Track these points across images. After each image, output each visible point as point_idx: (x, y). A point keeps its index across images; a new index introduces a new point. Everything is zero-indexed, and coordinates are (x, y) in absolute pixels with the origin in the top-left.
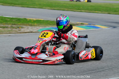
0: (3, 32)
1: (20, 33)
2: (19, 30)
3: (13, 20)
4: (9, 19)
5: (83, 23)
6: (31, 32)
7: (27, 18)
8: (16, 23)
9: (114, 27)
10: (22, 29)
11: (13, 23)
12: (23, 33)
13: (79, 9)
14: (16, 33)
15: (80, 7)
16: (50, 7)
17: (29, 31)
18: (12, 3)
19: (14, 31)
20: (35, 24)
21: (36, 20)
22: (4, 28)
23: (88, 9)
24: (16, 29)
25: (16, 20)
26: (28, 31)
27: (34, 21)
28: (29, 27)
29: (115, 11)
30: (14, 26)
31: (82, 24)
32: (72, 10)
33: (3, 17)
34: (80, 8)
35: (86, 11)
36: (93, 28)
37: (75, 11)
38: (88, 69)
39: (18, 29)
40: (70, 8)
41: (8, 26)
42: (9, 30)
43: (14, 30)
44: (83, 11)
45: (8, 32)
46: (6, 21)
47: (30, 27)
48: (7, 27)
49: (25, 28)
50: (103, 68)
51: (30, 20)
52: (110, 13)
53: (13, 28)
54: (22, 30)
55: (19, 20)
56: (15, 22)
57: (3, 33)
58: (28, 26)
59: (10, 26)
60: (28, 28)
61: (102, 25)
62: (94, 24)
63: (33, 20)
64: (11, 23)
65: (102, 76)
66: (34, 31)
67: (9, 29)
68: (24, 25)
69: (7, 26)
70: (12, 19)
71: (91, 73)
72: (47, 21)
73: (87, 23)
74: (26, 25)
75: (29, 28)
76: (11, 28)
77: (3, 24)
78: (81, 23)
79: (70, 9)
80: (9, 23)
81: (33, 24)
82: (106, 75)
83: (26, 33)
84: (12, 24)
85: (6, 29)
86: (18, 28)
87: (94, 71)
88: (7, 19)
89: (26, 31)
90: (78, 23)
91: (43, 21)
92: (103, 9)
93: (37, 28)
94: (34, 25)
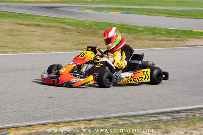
3: (179, 33)
4: (173, 32)
6: (197, 45)
7: (193, 30)
8: (180, 36)
18: (178, 15)
22: (167, 40)
26: (193, 44)
39: (183, 42)
46: (170, 33)
47: (196, 40)
51: (197, 32)
53: (177, 41)
55: (184, 32)
59: (173, 39)
60: (193, 41)
63: (200, 32)
67: (173, 42)
69: (170, 38)
74: (191, 38)
80: (173, 35)
81: (199, 37)
85: (169, 42)
86: (183, 40)
89: (191, 44)
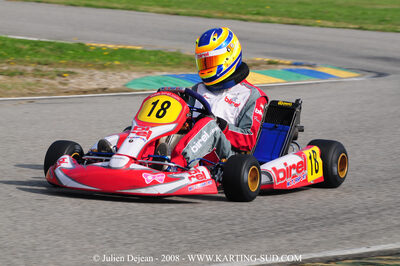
0: (10, 89)
1: (67, 93)
2: (61, 83)
5: (276, 60)
9: (380, 75)
10: (72, 81)
11: (43, 60)
12: (77, 92)
13: (258, 14)
14: (51, 91)
15: (263, 7)
16: (164, 6)
17: (96, 87)
19: (47, 87)
20: (117, 63)
21: (120, 49)
23: (289, 14)
24: (52, 78)
25: (51, 50)
27: (113, 53)
28: (97, 72)
29: (382, 21)
30: (45, 68)
31: (270, 63)
32: (236, 16)
33: (6, 39)
34: (262, 10)
35: (285, 20)
36: (308, 78)
37: (245, 20)
38: (298, 215)
40: (230, 9)
41: (24, 70)
42: (29, 84)
43: (47, 84)
44: (273, 19)
45: (25, 91)
48: (21, 74)
49: (82, 75)
50: (350, 212)
52: (365, 26)
54: (74, 83)
56: (48, 56)
57: (10, 92)
58: (92, 70)
61: (340, 68)
62: (311, 62)
64: (36, 59)
65: (348, 238)
66: (112, 87)
68: (79, 66)
70: (36, 44)
71: (308, 228)
72: (156, 53)
73: (288, 62)
75: (97, 77)
76: (35, 76)
77: (8, 63)
78: (267, 59)
79: (230, 12)
82: (362, 236)
83: (85, 92)
84: (39, 63)
87: (320, 223)
88: (19, 46)
90: (259, 59)
91: (142, 52)
92: (340, 15)
93: (123, 78)
94: (112, 67)
